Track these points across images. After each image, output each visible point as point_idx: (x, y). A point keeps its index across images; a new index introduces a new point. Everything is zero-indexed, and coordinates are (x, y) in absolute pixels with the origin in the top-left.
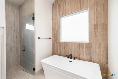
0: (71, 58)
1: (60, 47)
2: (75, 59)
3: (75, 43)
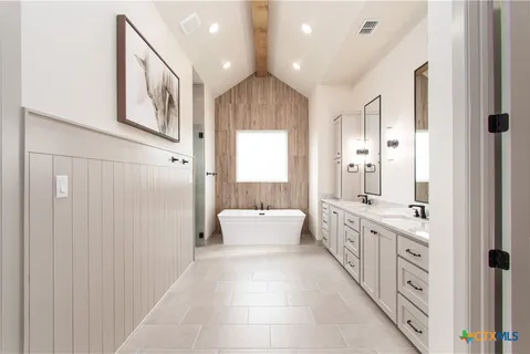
0: (262, 209)
1: (237, 191)
2: (268, 208)
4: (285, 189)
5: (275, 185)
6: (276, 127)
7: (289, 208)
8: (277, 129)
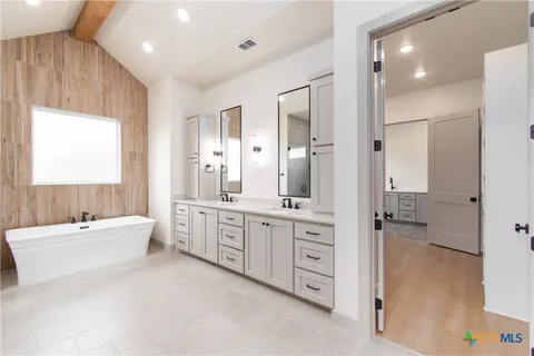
0: (84, 220)
1: (33, 198)
2: (93, 219)
3: (89, 186)
4: (118, 192)
5: (102, 188)
6: (104, 112)
7: (124, 215)
8: (105, 114)
